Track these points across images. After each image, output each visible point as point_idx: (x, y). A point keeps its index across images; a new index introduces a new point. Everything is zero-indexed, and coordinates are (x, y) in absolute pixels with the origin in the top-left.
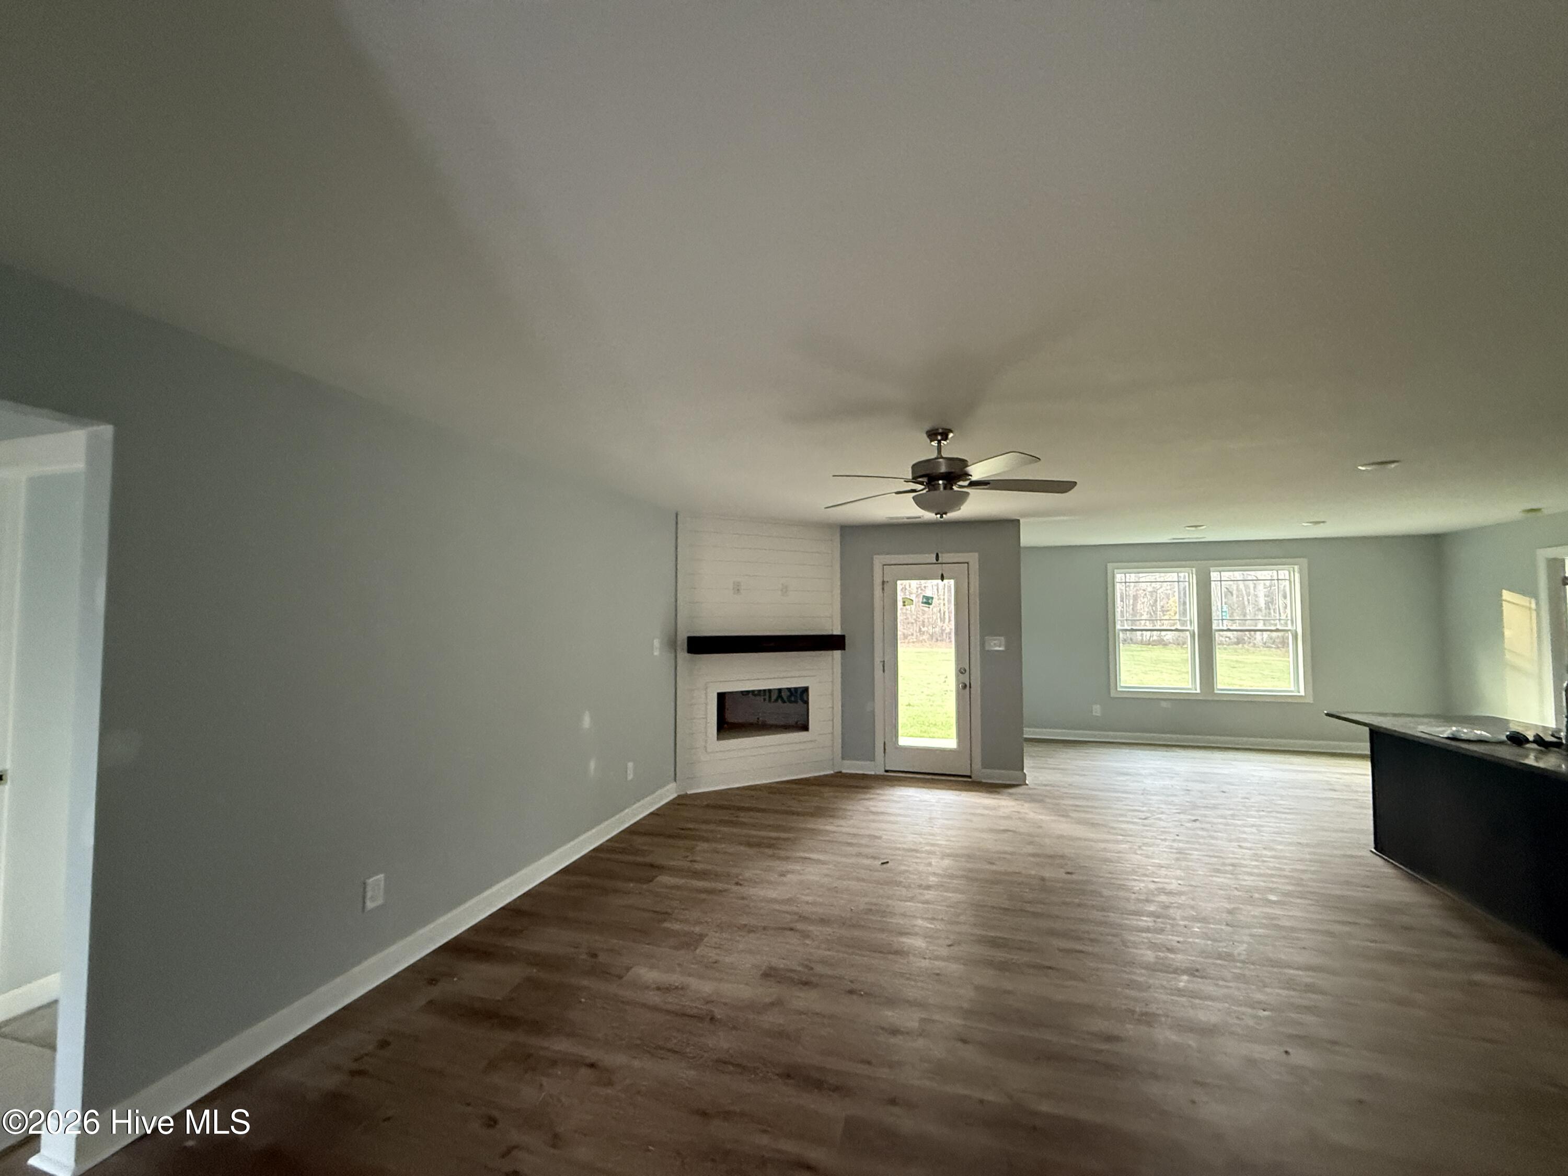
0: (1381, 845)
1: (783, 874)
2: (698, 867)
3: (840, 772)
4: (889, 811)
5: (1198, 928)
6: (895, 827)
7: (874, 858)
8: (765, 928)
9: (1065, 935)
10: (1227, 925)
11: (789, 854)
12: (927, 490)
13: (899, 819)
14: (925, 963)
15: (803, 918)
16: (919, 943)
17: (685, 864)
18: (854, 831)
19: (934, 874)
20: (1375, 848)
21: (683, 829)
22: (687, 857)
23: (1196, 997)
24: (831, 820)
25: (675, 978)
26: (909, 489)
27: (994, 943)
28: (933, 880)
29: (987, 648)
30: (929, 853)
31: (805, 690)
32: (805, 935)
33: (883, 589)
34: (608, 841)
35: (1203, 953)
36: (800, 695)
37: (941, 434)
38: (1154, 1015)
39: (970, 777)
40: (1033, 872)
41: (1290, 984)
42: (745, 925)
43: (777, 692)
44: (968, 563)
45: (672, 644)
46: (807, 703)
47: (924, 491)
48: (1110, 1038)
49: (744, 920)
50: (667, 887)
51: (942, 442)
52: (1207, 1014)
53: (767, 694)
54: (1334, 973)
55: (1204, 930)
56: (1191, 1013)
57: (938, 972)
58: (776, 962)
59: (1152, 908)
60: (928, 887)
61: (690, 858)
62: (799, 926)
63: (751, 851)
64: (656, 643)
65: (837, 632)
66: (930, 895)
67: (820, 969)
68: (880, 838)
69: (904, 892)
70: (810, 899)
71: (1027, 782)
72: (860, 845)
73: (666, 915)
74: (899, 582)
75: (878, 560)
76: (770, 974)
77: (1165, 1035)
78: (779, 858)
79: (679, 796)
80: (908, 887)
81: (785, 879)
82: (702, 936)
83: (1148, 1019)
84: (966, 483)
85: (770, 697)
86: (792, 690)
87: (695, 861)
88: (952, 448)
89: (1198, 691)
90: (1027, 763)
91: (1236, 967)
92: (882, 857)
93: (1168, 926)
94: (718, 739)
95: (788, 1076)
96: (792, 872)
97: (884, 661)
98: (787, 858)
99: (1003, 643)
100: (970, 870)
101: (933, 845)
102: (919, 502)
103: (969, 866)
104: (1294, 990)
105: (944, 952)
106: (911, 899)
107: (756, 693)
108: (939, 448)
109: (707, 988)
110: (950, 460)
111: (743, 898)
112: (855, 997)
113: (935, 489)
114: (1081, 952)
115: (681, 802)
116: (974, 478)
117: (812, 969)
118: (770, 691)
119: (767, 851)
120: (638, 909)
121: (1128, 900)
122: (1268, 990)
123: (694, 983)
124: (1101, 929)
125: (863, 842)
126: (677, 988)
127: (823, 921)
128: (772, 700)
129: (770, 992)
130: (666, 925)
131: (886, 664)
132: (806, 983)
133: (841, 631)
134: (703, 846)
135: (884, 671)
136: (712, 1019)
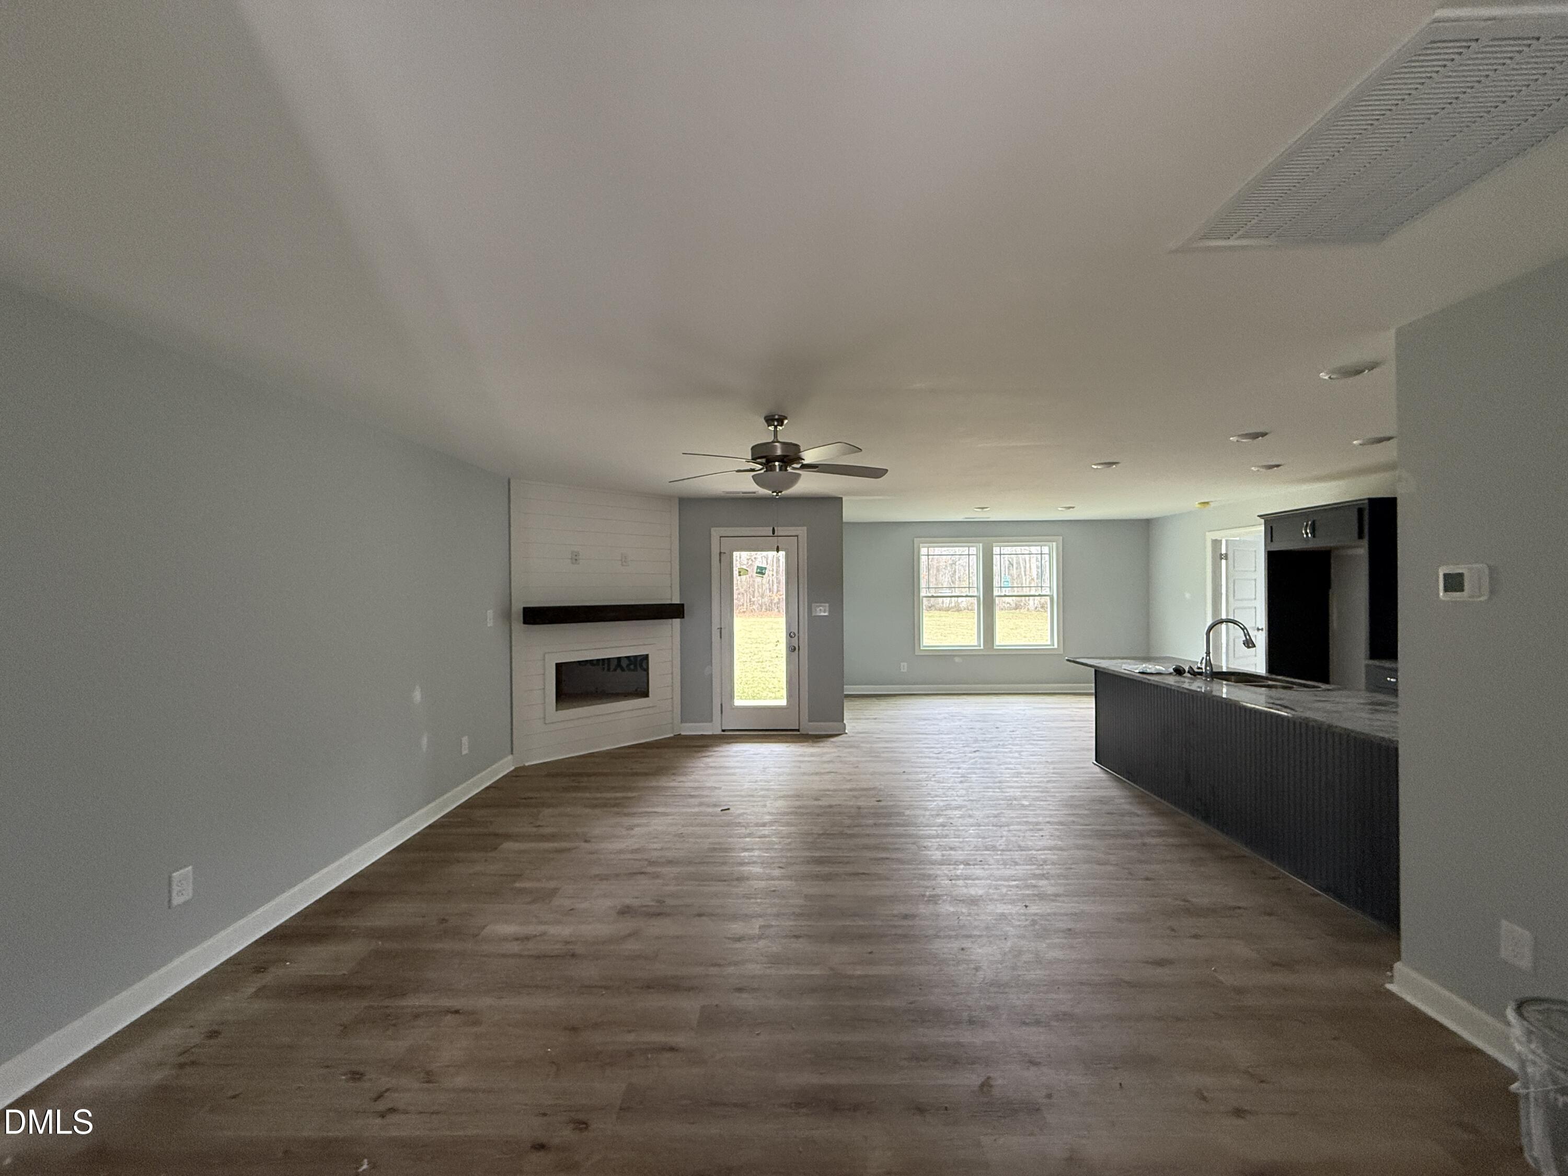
0: (1100, 758)
1: (631, 828)
2: (544, 831)
3: (680, 735)
4: (727, 764)
5: (973, 830)
6: (734, 777)
7: (715, 806)
8: (617, 875)
9: (876, 848)
10: (993, 826)
11: (634, 810)
12: (765, 470)
13: (737, 770)
14: (763, 884)
15: (651, 863)
16: (757, 869)
17: (530, 830)
18: (696, 785)
19: (769, 814)
20: (1096, 761)
21: (525, 799)
22: (532, 823)
23: (969, 879)
24: (673, 777)
25: (531, 929)
26: (749, 468)
27: (820, 861)
28: (767, 818)
29: (814, 614)
30: (763, 796)
31: (646, 657)
32: (656, 876)
33: (720, 560)
34: (443, 817)
35: (977, 848)
36: (640, 663)
37: (777, 420)
38: (939, 896)
39: (798, 730)
40: (851, 803)
41: (1031, 861)
42: (598, 875)
43: (616, 662)
44: (797, 536)
45: (507, 615)
46: (647, 670)
47: (762, 471)
48: (906, 917)
49: (596, 871)
50: (514, 852)
51: (778, 427)
52: (977, 891)
53: (606, 662)
54: (1061, 849)
55: (977, 831)
56: (965, 890)
57: (774, 889)
58: (628, 901)
59: (940, 820)
60: (764, 825)
61: (535, 824)
62: (650, 869)
63: (596, 812)
64: (490, 613)
65: (676, 601)
66: (766, 831)
67: (670, 902)
68: (720, 788)
69: (743, 830)
70: (655, 846)
71: (846, 731)
72: (703, 796)
73: (519, 877)
74: (735, 553)
75: (716, 533)
76: (625, 911)
77: (947, 908)
78: (626, 815)
79: (516, 768)
80: (746, 826)
81: (633, 832)
82: (554, 892)
83: (934, 899)
84: (798, 466)
85: (609, 665)
86: (632, 658)
87: (540, 826)
88: (787, 433)
89: (982, 647)
90: (847, 715)
91: (998, 855)
92: (723, 803)
93: (952, 832)
94: (557, 710)
95: (649, 987)
96: (638, 825)
97: (721, 628)
98: (633, 815)
99: (827, 609)
100: (800, 807)
101: (768, 790)
102: (757, 480)
103: (798, 803)
104: (1034, 864)
105: (777, 872)
106: (749, 835)
107: (595, 662)
108: (775, 431)
109: (565, 931)
110: (783, 444)
111: (592, 853)
112: (704, 918)
113: (771, 471)
114: (887, 859)
115: (518, 774)
116: (805, 462)
117: (664, 902)
118: (609, 659)
119: (616, 809)
120: (486, 875)
121: (924, 816)
122: (1017, 867)
123: (553, 930)
124: (903, 840)
125: (705, 793)
126: (535, 936)
127: (670, 862)
128: (612, 670)
129: (626, 926)
130: (517, 885)
131: (722, 630)
132: (659, 914)
133: (681, 599)
134: (547, 811)
135: (721, 637)
136: (573, 955)
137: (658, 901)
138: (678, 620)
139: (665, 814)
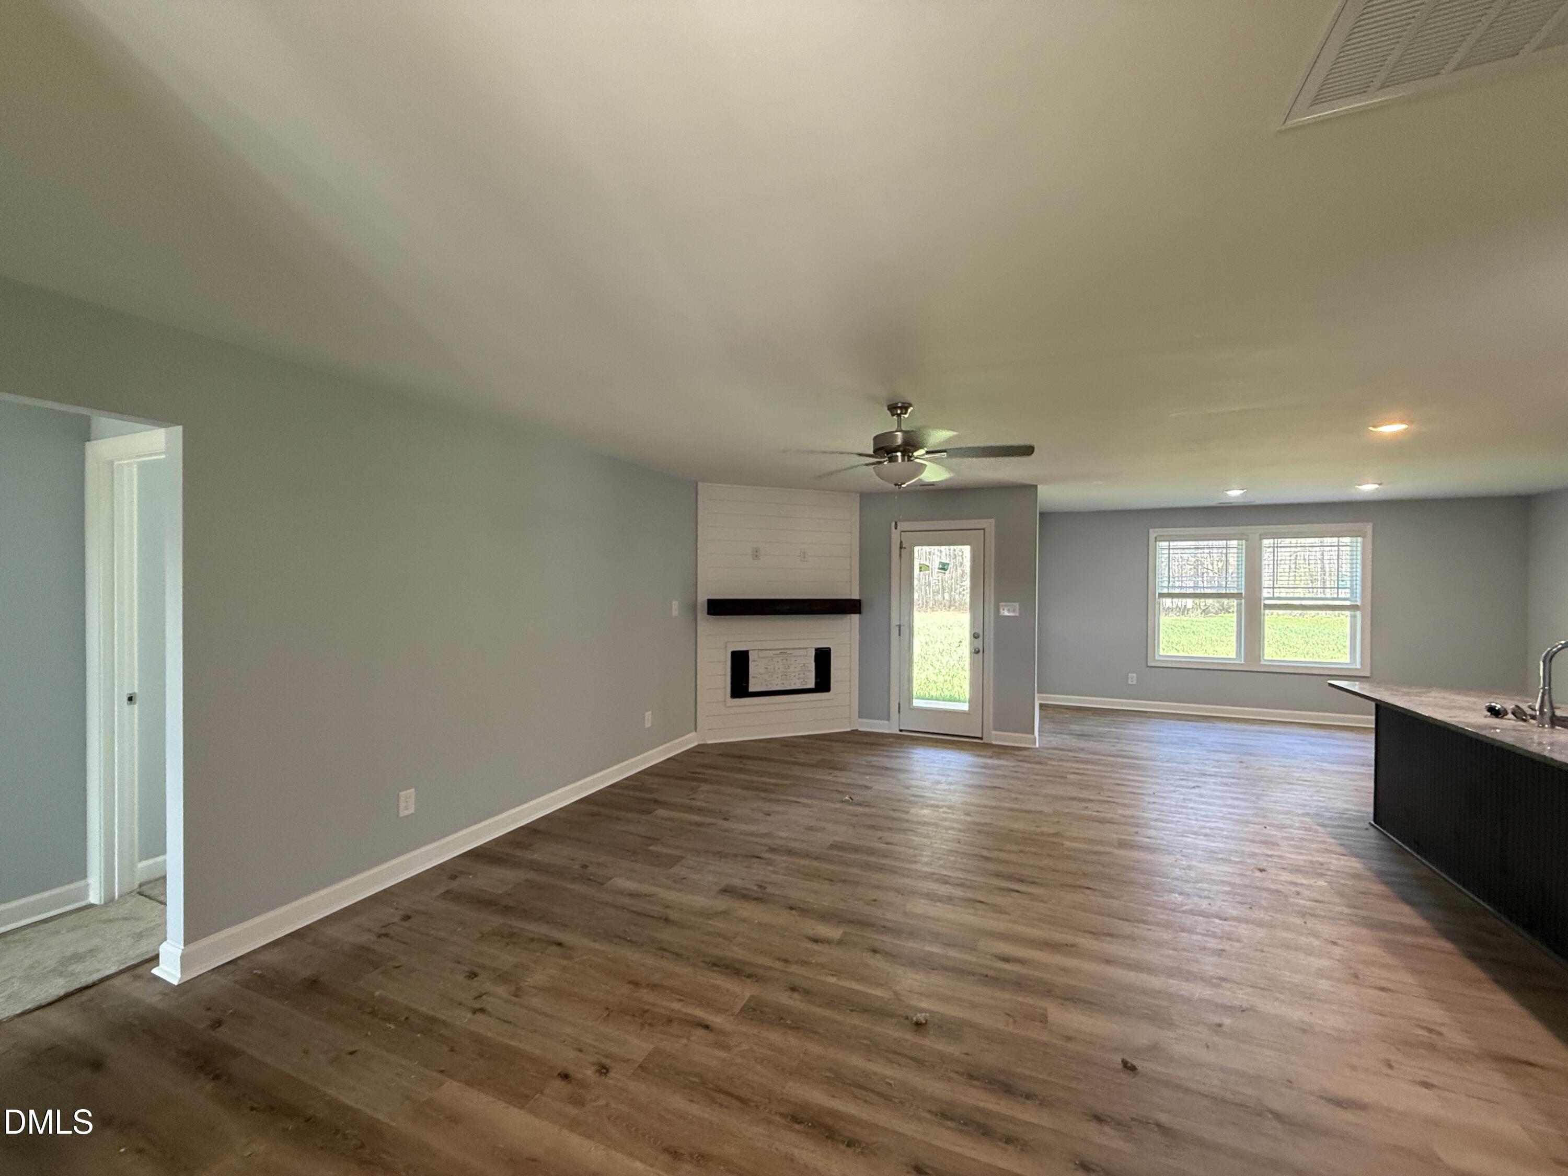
0: (1379, 817)
1: (769, 814)
2: (694, 803)
3: (857, 730)
8: (736, 856)
12: (888, 461)
15: (772, 850)
17: (686, 801)
18: (849, 781)
20: (1375, 820)
21: (693, 773)
22: (688, 795)
24: (831, 771)
25: (646, 888)
29: (1001, 614)
31: (829, 650)
32: (770, 862)
33: (900, 555)
34: (626, 779)
37: (900, 408)
39: (981, 738)
42: (719, 853)
44: (984, 529)
45: (692, 606)
49: (720, 848)
50: (662, 819)
51: (902, 415)
58: (736, 882)
61: (691, 797)
62: (767, 855)
63: (745, 793)
65: (856, 596)
67: (770, 890)
68: (870, 788)
73: (654, 840)
74: (916, 549)
75: (896, 527)
76: (727, 891)
81: (769, 818)
82: (682, 858)
87: (693, 799)
89: (1241, 661)
94: (730, 698)
95: (715, 965)
96: (778, 813)
97: (899, 626)
99: (1017, 609)
108: (899, 421)
109: (670, 896)
110: (906, 432)
111: (725, 831)
112: (793, 912)
113: (893, 462)
115: (700, 751)
117: (765, 888)
119: (763, 794)
120: (632, 834)
123: (661, 893)
126: (646, 895)
127: (790, 852)
129: (722, 904)
130: (651, 848)
131: (902, 628)
132: (756, 899)
133: (860, 595)
134: (705, 787)
135: (900, 635)
136: (667, 920)
137: (760, 886)
138: (857, 616)
139: (805, 805)
